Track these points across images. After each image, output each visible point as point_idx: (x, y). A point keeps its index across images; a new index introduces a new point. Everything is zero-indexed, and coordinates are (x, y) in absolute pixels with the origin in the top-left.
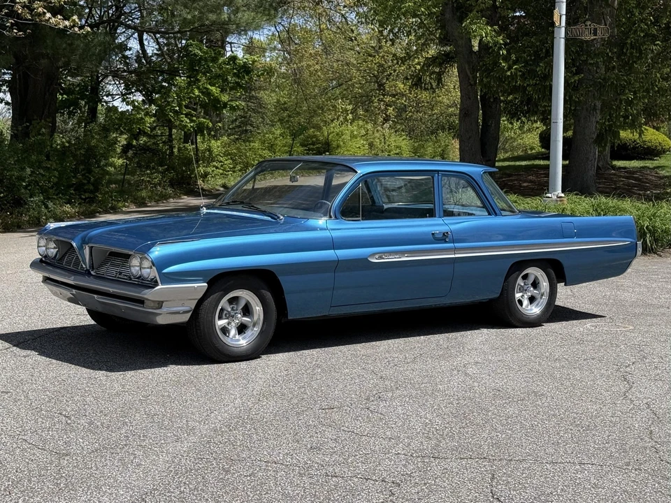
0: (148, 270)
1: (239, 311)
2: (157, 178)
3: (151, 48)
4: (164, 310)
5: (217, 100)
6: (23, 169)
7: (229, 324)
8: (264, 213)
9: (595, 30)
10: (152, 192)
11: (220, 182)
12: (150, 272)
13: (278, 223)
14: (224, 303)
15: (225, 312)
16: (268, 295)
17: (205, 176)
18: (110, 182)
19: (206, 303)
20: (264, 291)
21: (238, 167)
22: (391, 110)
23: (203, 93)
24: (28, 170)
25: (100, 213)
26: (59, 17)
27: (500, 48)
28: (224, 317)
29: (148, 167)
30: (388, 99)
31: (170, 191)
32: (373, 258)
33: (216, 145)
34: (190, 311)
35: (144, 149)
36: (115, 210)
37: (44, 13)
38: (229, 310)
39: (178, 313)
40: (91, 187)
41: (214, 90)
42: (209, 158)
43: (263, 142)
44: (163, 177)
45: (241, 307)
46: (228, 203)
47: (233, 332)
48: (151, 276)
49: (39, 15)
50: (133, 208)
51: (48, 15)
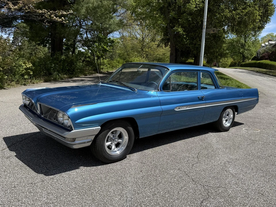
0: (67, 121)
1: (116, 137)
2: (90, 68)
3: (89, 36)
4: (77, 142)
5: (106, 49)
6: (52, 65)
7: (111, 143)
8: (128, 87)
9: (214, 30)
10: (89, 72)
11: (106, 70)
12: (68, 122)
13: (134, 93)
14: (109, 134)
15: (110, 138)
16: (131, 129)
17: (103, 68)
18: (77, 69)
19: (100, 136)
20: (129, 127)
21: (111, 67)
22: (145, 55)
23: (102, 47)
24: (53, 65)
25: (74, 77)
26: (58, 18)
27: (184, 35)
28: (109, 140)
29: (88, 66)
30: (144, 53)
31: (93, 72)
32: (176, 109)
33: (105, 61)
34: (91, 141)
35: (88, 61)
36: (78, 77)
37: (54, 17)
38: (112, 137)
39: (85, 143)
40: (72, 70)
41: (105, 47)
42: (104, 64)
43: (117, 61)
44: (92, 68)
45: (117, 135)
46: (111, 81)
47: (113, 147)
48: (69, 124)
49: (52, 17)
50: (83, 76)
51: (55, 17)
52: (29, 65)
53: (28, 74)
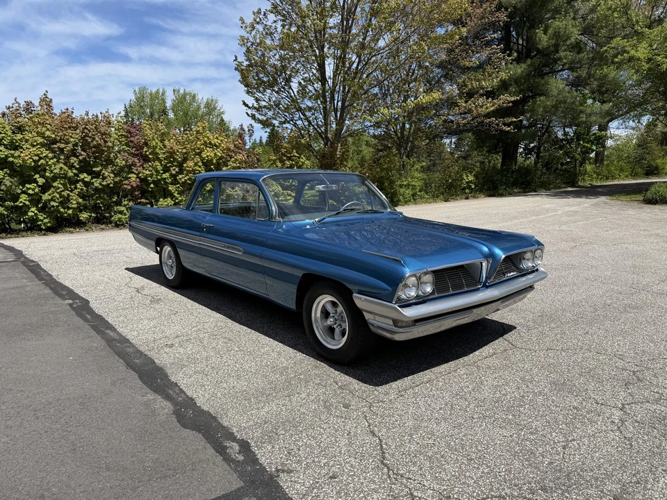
52: (471, 178)
53: (469, 187)
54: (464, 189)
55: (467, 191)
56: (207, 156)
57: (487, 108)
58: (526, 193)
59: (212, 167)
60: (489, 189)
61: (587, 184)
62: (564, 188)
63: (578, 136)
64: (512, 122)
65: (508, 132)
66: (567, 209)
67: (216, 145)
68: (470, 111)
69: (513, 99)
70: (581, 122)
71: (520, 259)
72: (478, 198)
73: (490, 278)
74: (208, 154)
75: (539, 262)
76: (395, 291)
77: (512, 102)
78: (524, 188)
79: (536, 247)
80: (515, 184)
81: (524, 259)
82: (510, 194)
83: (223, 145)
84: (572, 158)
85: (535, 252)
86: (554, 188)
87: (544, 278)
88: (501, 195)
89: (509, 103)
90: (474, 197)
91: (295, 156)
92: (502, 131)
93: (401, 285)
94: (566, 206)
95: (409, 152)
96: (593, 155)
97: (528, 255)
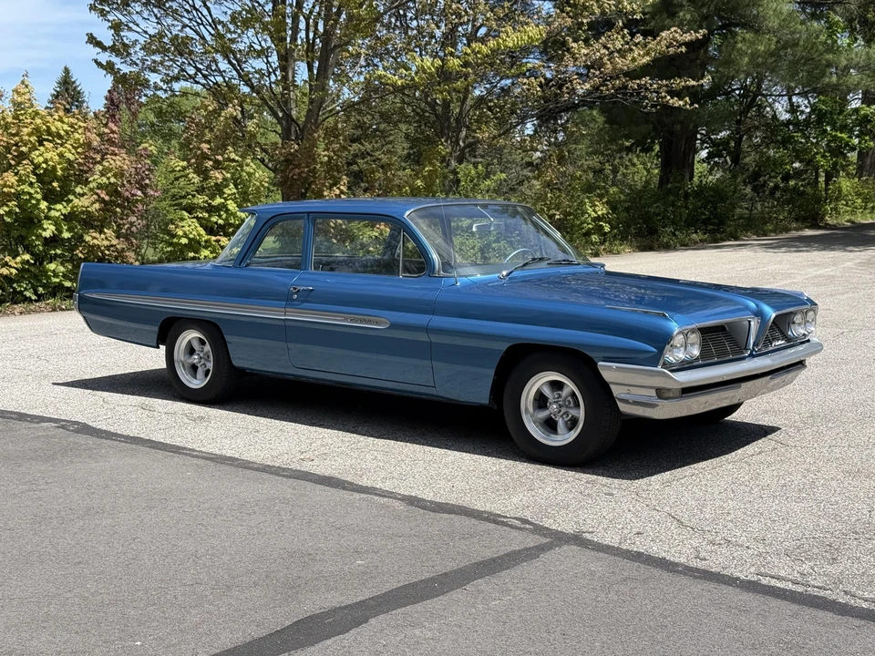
11: (848, 218)
21: (870, 205)
52: (601, 210)
53: (599, 230)
54: (588, 234)
55: (595, 238)
56: (46, 161)
57: (634, 60)
58: (716, 241)
59: (55, 184)
60: (639, 234)
61: (844, 220)
62: (797, 229)
63: (820, 117)
64: (687, 88)
65: (679, 108)
66: (813, 272)
67: (60, 137)
68: (598, 64)
69: (688, 37)
70: (828, 85)
71: (789, 324)
72: (619, 253)
73: (757, 346)
74: (48, 156)
75: (812, 329)
76: (661, 351)
77: (686, 44)
78: (712, 232)
79: (809, 307)
80: (692, 223)
81: (794, 323)
82: (686, 245)
83: (77, 136)
84: (809, 162)
85: (806, 313)
86: (774, 231)
87: (819, 351)
88: (667, 247)
89: (680, 45)
90: (611, 252)
91: (233, 160)
92: (666, 107)
93: (668, 347)
94: (809, 266)
95: (462, 150)
96: (853, 156)
97: (798, 318)
